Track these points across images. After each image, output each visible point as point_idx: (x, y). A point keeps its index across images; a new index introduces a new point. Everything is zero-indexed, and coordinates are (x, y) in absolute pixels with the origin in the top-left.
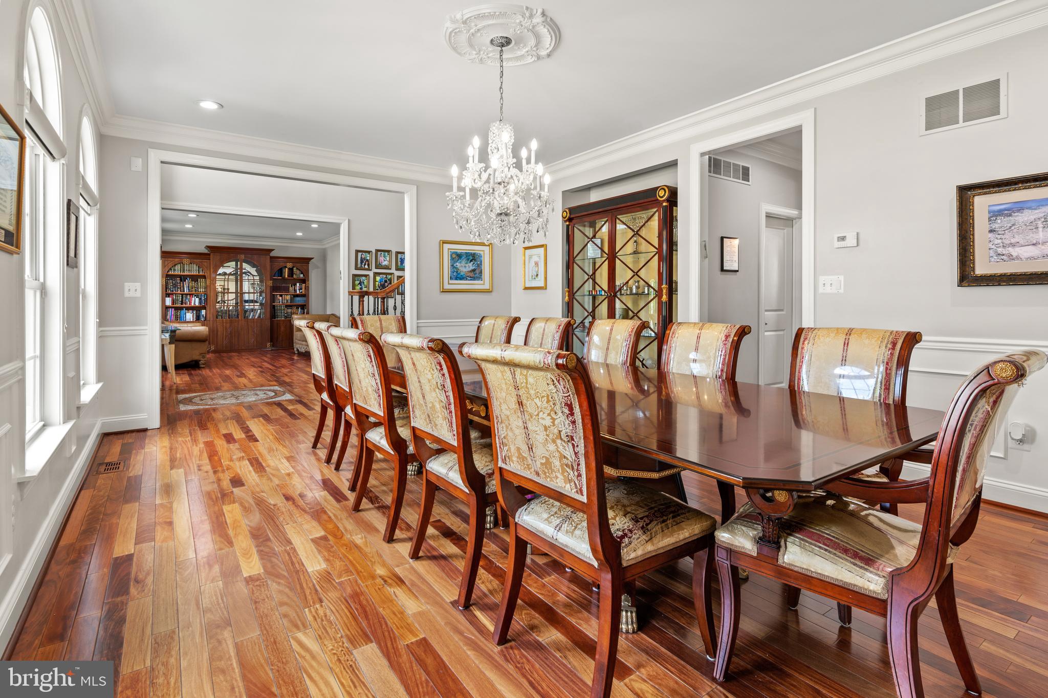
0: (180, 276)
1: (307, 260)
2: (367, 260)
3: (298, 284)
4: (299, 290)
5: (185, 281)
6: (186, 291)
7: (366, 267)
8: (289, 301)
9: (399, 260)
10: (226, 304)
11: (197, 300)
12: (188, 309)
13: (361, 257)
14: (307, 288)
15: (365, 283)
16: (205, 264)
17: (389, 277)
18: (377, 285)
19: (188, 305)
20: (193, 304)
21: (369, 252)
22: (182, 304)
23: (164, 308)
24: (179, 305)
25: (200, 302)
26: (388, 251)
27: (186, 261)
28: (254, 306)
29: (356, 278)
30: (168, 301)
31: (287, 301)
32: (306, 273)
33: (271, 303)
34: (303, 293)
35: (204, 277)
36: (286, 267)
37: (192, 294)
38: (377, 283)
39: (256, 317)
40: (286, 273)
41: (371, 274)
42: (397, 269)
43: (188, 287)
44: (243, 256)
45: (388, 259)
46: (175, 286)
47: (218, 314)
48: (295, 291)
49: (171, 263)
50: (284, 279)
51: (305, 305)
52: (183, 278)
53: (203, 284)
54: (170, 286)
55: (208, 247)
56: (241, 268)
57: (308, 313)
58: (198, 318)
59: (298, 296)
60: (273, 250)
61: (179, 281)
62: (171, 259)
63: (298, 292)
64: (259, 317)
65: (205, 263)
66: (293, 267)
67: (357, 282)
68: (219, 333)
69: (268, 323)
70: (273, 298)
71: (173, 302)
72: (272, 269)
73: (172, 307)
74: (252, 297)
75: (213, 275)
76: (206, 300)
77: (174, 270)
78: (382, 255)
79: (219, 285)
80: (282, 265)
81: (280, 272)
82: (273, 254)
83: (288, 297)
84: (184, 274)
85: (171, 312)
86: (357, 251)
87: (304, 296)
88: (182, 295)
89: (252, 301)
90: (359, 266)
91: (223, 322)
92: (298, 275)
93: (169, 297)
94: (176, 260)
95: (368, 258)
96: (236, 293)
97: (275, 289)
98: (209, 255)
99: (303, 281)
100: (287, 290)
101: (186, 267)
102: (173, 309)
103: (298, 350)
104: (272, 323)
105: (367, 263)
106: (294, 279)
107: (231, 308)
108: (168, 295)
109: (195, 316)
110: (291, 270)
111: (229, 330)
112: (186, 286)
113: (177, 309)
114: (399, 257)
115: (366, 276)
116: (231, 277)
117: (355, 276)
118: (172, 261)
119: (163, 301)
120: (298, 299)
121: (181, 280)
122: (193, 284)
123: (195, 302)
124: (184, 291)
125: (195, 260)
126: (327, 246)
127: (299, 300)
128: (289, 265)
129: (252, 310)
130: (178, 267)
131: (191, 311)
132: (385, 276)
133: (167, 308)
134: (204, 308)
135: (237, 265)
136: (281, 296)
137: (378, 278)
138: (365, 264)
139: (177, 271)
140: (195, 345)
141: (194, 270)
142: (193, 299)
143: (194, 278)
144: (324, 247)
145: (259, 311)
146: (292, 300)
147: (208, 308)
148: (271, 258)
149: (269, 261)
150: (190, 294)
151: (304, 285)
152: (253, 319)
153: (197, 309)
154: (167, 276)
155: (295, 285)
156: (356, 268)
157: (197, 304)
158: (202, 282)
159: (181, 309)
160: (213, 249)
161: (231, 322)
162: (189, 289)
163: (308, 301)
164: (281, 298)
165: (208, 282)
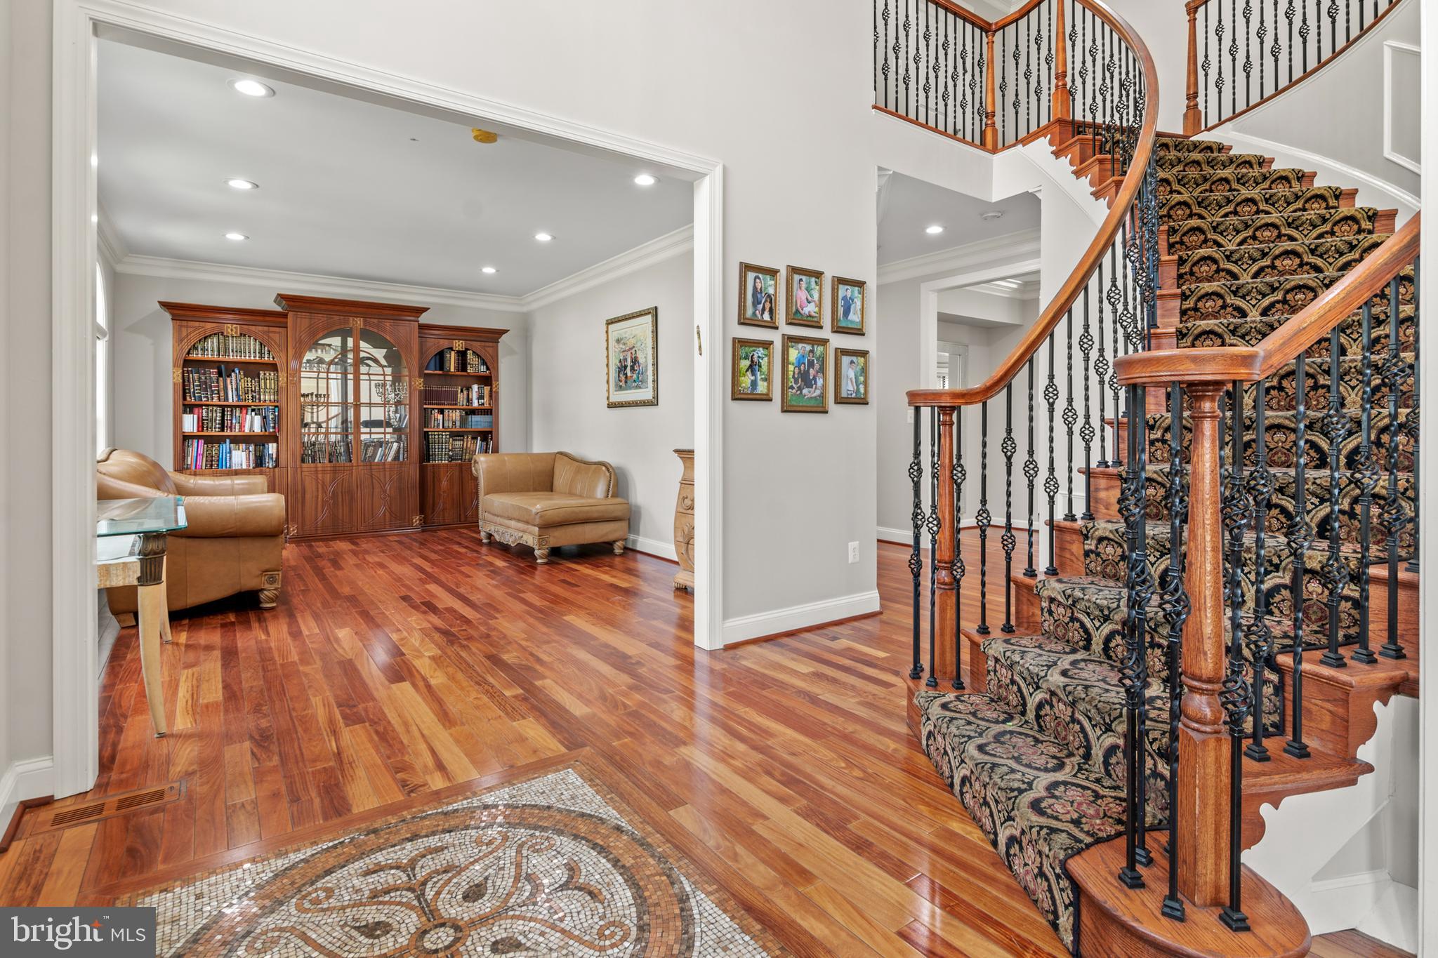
0: (216, 364)
1: (494, 335)
2: (769, 296)
3: (475, 387)
4: (478, 399)
5: (229, 376)
6: (232, 399)
7: (766, 317)
8: (458, 424)
9: (841, 303)
10: (323, 430)
11: (258, 419)
12: (236, 440)
13: (755, 288)
14: (494, 396)
15: (764, 368)
16: (276, 337)
17: (819, 350)
18: (791, 374)
19: (236, 432)
20: (247, 430)
21: (773, 273)
22: (222, 429)
23: (180, 439)
24: (215, 432)
25: (264, 426)
26: (818, 275)
27: (231, 329)
28: (385, 433)
29: (743, 351)
30: (190, 423)
31: (454, 423)
32: (491, 363)
33: (420, 429)
34: (487, 405)
35: (273, 367)
36: (451, 349)
37: (247, 407)
38: (791, 368)
39: (389, 459)
40: (452, 362)
41: (775, 337)
42: (838, 330)
43: (237, 389)
44: (359, 323)
45: (816, 297)
46: (205, 386)
47: (309, 453)
48: (469, 400)
49: (195, 330)
50: (447, 375)
51: (491, 432)
52: (224, 369)
53: (271, 384)
54: (194, 386)
55: (282, 298)
56: (356, 349)
57: (496, 450)
58: (259, 461)
59: (473, 412)
60: (425, 310)
61: (214, 376)
62: (197, 324)
63: (475, 404)
64: (396, 458)
65: (276, 334)
66: (467, 349)
67: (745, 364)
68: (308, 496)
69: (413, 472)
70: (425, 418)
71: (202, 424)
72: (421, 352)
73: (198, 437)
74: (378, 414)
75: (293, 365)
76: (278, 420)
77: (204, 349)
78: (804, 285)
79: (307, 386)
80: (444, 344)
81: (441, 356)
82: (424, 319)
83: (456, 415)
84: (227, 359)
85: (196, 450)
86: (746, 268)
87: (488, 412)
88: (223, 407)
89: (377, 424)
90: (749, 312)
91: (317, 471)
92: (475, 366)
93: (191, 412)
94: (209, 326)
95: (771, 291)
96: (344, 404)
97: (428, 396)
98: (285, 315)
99: (486, 380)
100: (452, 398)
101: (232, 344)
102: (202, 442)
103: (490, 536)
104: (423, 470)
105: (768, 306)
106: (469, 376)
107: (333, 438)
108: (189, 408)
109: (252, 457)
110: (462, 355)
111: (330, 490)
112: (233, 387)
113: (210, 440)
114: (841, 294)
115: (767, 345)
116: (332, 368)
117: (740, 343)
118: (197, 328)
119: (178, 423)
120: (475, 419)
121: (220, 374)
122: (246, 383)
123: (253, 424)
124: (226, 399)
125: (253, 328)
126: (534, 306)
127: (478, 422)
128: (459, 345)
129: (380, 444)
130: (212, 343)
131: (243, 446)
132: (808, 347)
133: (187, 438)
134: (274, 438)
135: (344, 343)
136: (441, 411)
137: (794, 354)
138: (764, 309)
139: (211, 350)
140: (247, 547)
141: (250, 351)
142: (248, 417)
143: (251, 369)
144: (525, 309)
145: (395, 445)
146: (463, 421)
147: (282, 438)
148: (422, 327)
149: (417, 334)
150: (241, 407)
151: (487, 389)
152: (383, 464)
153: (258, 442)
154: (187, 363)
155: (469, 388)
156: (743, 322)
157: (257, 429)
158: (267, 377)
159: (219, 440)
160: (293, 303)
161: (335, 471)
162: (238, 395)
163: (496, 423)
164: (440, 417)
165: (282, 379)
